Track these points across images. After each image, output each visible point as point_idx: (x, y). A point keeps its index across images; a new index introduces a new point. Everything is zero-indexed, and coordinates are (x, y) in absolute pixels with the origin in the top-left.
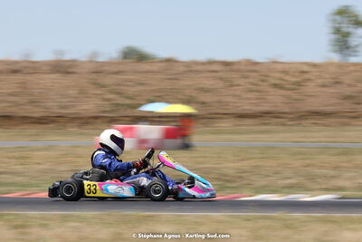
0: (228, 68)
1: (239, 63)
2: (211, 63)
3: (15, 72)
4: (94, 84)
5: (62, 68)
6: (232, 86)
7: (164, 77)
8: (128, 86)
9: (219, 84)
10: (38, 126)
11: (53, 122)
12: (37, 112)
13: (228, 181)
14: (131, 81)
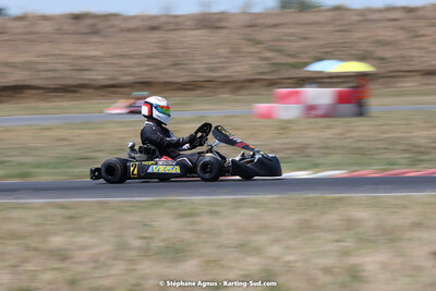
0: (412, 14)
1: (424, 8)
2: (389, 9)
3: (154, 28)
4: (249, 40)
5: (209, 22)
6: (417, 36)
7: (332, 28)
8: (289, 42)
9: (401, 35)
10: (183, 93)
11: (200, 87)
12: (182, 76)
13: (421, 152)
14: (292, 35)
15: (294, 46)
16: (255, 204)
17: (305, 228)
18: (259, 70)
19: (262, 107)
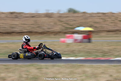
0: (104, 15)
1: (108, 13)
2: (98, 13)
3: (33, 17)
4: (59, 21)
5: (48, 15)
6: (105, 21)
7: (82, 18)
8: (70, 21)
9: (101, 21)
10: (41, 35)
11: (46, 33)
12: (40, 30)
13: (105, 53)
14: (71, 20)
15: (72, 23)
16: (58, 66)
17: (72, 73)
18: (62, 29)
19: (62, 39)
